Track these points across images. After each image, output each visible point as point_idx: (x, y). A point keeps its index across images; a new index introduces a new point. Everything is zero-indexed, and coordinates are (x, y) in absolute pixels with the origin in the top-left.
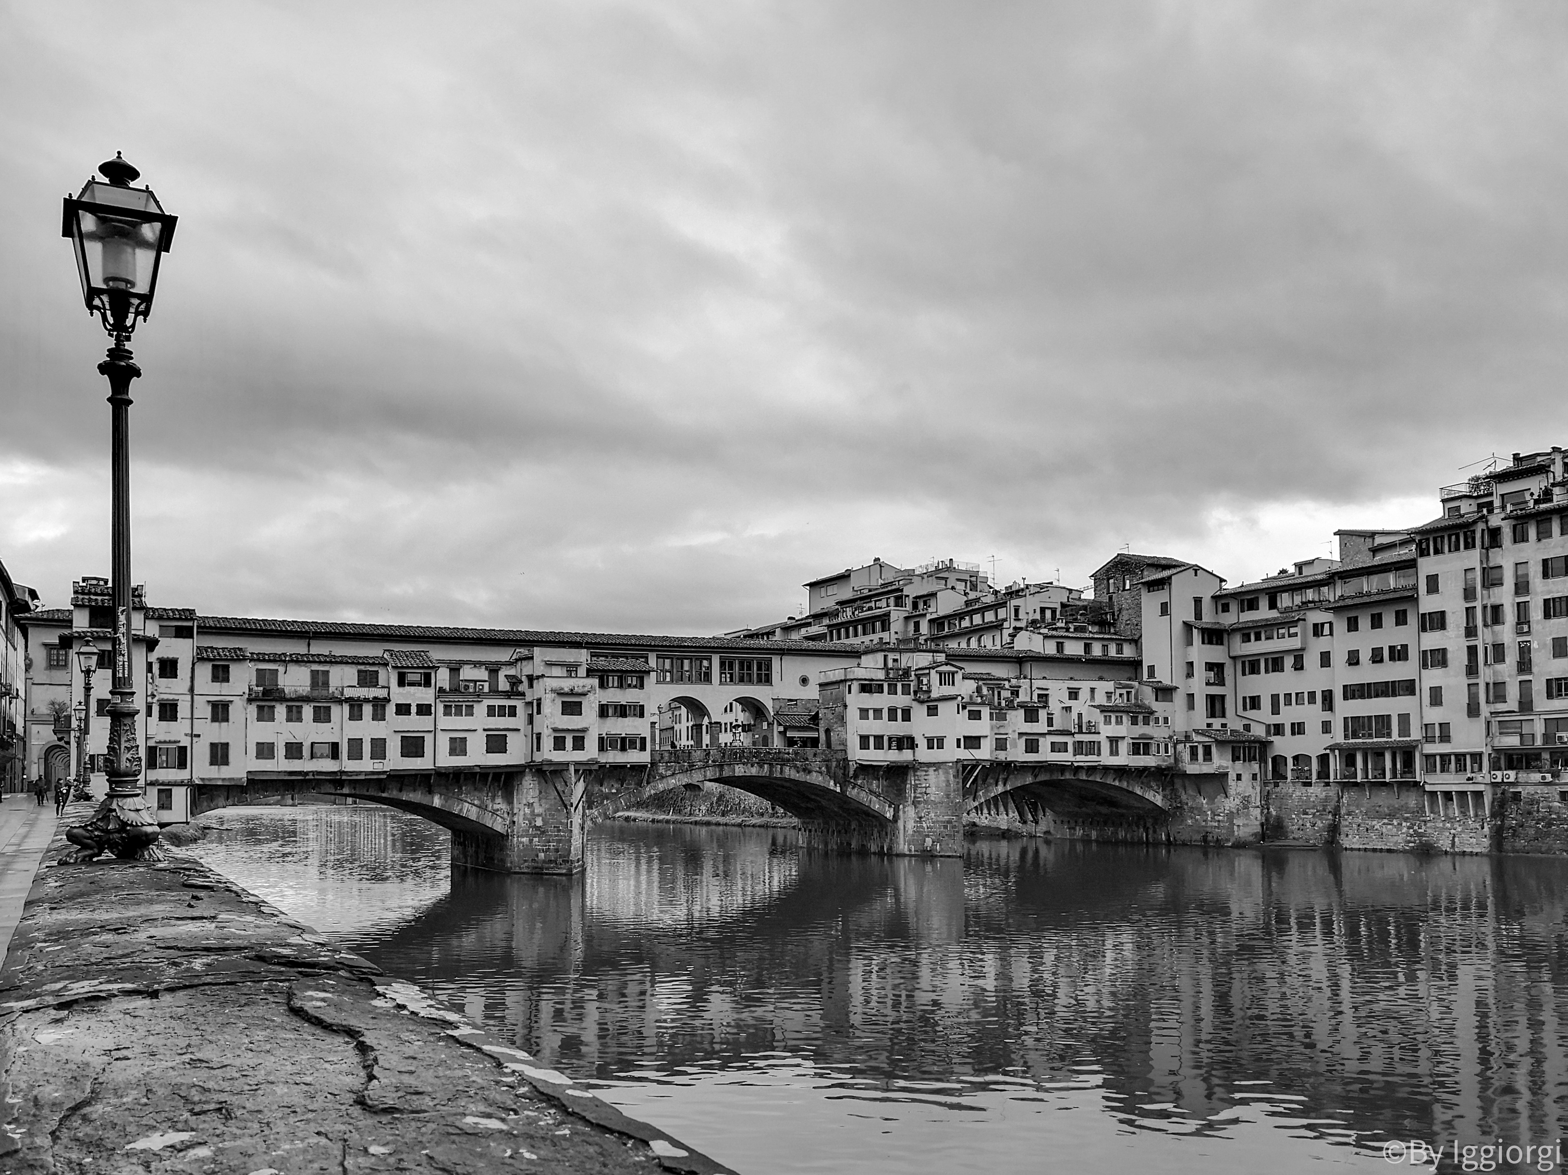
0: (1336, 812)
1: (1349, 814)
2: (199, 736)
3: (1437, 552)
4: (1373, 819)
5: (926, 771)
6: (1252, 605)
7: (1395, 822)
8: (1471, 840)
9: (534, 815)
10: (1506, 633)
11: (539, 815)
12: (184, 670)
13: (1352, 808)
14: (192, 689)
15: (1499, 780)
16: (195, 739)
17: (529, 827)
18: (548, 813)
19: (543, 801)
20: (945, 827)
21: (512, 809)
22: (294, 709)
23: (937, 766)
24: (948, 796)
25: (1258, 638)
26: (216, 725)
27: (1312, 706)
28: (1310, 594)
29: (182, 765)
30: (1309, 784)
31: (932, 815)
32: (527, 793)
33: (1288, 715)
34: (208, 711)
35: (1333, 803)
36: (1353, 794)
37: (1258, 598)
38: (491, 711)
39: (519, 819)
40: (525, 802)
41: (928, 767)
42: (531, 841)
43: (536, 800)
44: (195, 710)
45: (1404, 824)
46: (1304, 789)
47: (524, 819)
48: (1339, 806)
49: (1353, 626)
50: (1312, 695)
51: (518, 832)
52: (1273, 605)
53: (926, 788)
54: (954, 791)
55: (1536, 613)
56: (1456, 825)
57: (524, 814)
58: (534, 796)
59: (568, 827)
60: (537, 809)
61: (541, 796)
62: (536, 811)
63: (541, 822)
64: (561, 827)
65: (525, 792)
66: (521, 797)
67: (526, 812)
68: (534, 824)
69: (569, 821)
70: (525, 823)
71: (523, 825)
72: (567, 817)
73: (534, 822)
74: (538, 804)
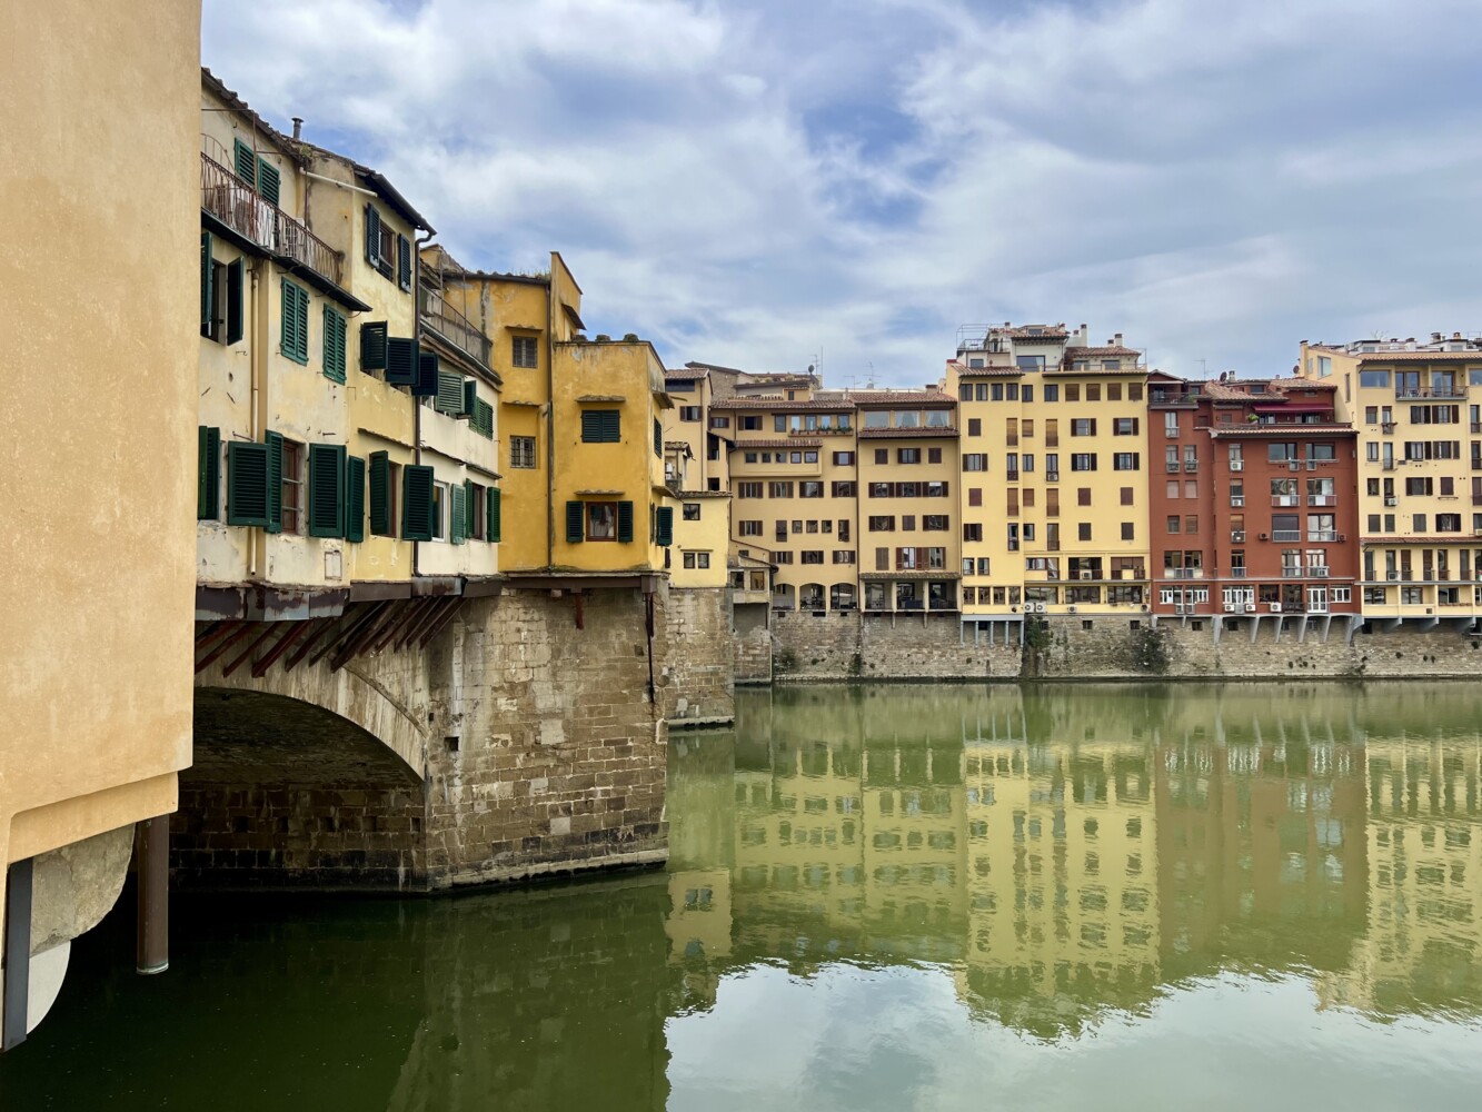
0: (858, 642)
1: (873, 643)
3: (980, 398)
4: (900, 648)
5: (678, 600)
6: (751, 423)
7: (925, 651)
8: (1006, 666)
9: (531, 716)
10: (1036, 480)
11: (551, 715)
13: (875, 638)
15: (1031, 610)
17: (515, 750)
18: (584, 708)
19: (567, 676)
20: (708, 681)
21: (444, 704)
23: (696, 592)
24: (712, 636)
25: (766, 459)
27: (827, 535)
28: (826, 421)
30: (823, 614)
31: (689, 664)
32: (505, 655)
33: (797, 543)
35: (854, 633)
36: (877, 623)
37: (760, 418)
39: (474, 731)
40: (495, 679)
41: (683, 594)
42: (520, 789)
43: (543, 674)
45: (935, 652)
46: (817, 619)
47: (492, 729)
48: (859, 636)
49: (881, 458)
50: (828, 523)
51: (466, 770)
52: (780, 429)
53: (679, 625)
54: (722, 629)
55: (1064, 463)
56: (990, 652)
57: (496, 716)
58: (531, 664)
59: (654, 738)
60: (545, 699)
61: (559, 663)
62: (541, 705)
63: (561, 732)
64: (632, 740)
65: (497, 651)
66: (480, 667)
67: (503, 708)
68: (532, 741)
69: (658, 724)
70: (497, 740)
71: (487, 745)
72: (652, 714)
73: (531, 734)
74: (550, 685)
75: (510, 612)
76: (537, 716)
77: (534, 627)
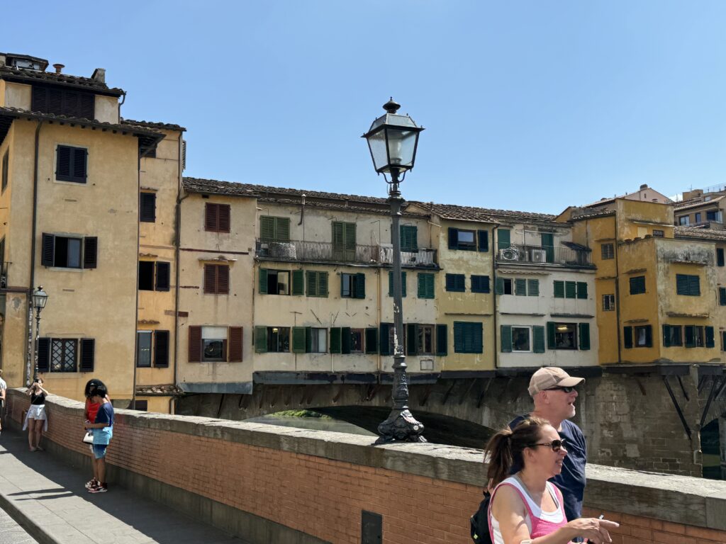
2: (185, 314)
9: (621, 441)
12: (164, 208)
14: (176, 240)
16: (181, 320)
18: (649, 439)
19: (639, 421)
22: (318, 278)
26: (210, 298)
29: (161, 360)
32: (605, 407)
34: (198, 277)
38: (559, 290)
39: (593, 446)
40: (601, 420)
44: (181, 274)
47: (602, 445)
57: (603, 439)
58: (619, 413)
59: (693, 461)
60: (628, 433)
61: (634, 413)
62: (626, 435)
63: (637, 451)
64: (679, 460)
65: (601, 405)
66: (594, 413)
67: (606, 435)
68: (622, 454)
69: (695, 452)
70: (604, 452)
71: (599, 454)
72: (691, 446)
73: (622, 450)
74: (630, 425)
75: (607, 386)
76: (624, 441)
77: (620, 393)
